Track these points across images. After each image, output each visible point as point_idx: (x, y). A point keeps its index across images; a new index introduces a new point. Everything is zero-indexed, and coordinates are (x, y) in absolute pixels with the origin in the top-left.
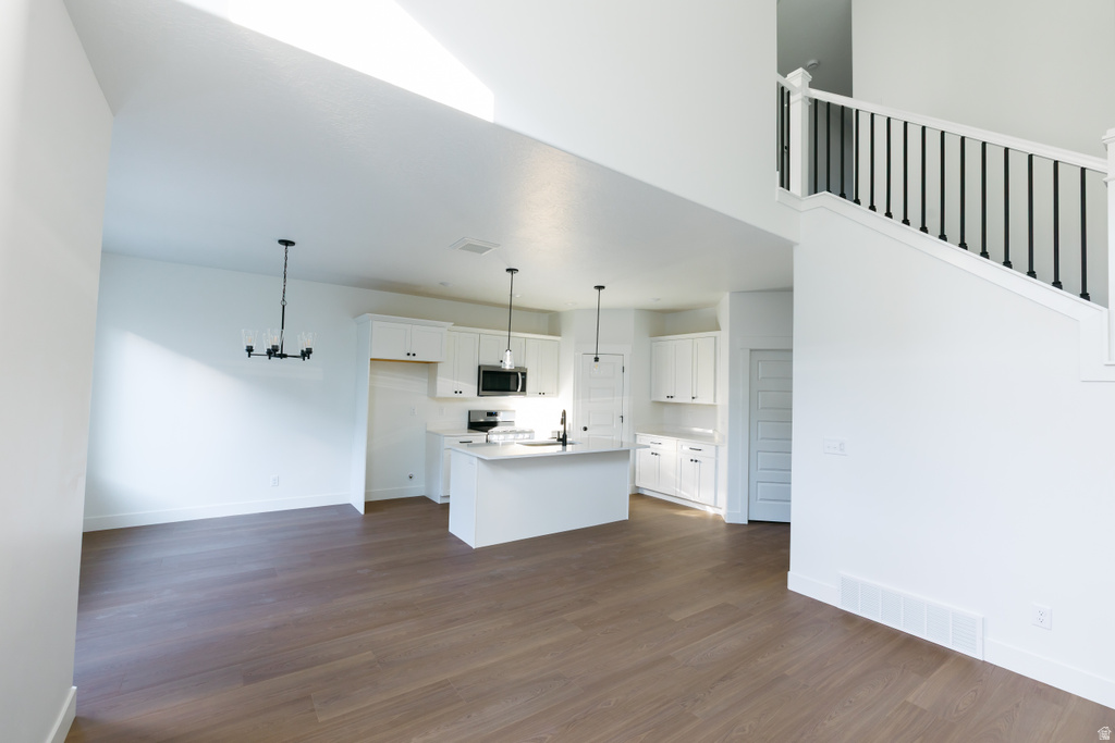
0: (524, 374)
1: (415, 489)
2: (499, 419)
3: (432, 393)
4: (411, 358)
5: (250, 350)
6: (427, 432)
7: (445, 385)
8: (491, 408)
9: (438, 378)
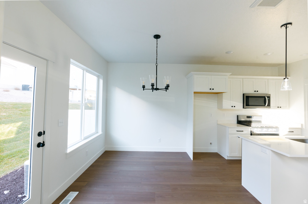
0: (269, 97)
1: (213, 149)
2: (252, 119)
3: (220, 107)
4: (212, 91)
5: (144, 87)
6: (218, 124)
7: (227, 103)
8: (249, 115)
9: (223, 100)
